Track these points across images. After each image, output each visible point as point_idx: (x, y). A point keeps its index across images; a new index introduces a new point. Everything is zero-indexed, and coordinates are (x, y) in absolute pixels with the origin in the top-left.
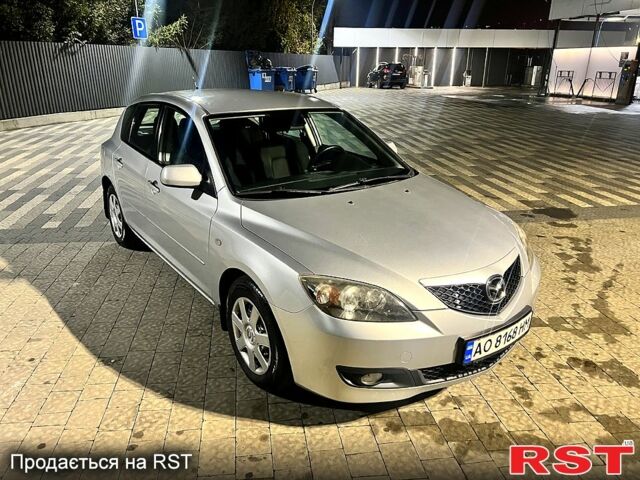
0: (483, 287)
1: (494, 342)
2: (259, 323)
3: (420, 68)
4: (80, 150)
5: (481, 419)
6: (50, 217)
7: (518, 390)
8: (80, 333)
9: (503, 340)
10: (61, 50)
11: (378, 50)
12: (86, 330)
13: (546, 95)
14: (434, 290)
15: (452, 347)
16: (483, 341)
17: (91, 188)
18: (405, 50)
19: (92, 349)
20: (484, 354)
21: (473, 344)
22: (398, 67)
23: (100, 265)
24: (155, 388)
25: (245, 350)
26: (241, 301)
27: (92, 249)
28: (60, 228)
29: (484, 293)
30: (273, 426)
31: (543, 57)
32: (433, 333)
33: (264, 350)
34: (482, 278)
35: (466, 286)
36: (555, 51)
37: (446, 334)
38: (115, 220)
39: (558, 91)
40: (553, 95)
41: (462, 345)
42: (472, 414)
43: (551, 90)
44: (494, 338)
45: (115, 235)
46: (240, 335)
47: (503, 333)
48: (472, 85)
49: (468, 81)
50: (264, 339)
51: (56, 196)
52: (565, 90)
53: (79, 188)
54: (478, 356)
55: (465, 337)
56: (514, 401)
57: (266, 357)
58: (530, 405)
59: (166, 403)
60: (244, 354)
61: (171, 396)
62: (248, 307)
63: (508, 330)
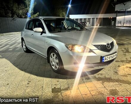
0: (106, 45)
1: (109, 58)
2: (56, 58)
3: (88, 23)
4: (16, 38)
5: (107, 77)
6: (10, 49)
7: (115, 72)
8: (17, 66)
9: (111, 58)
10: (13, 19)
11: (79, 19)
12: (18, 65)
13: (116, 26)
14: (95, 45)
15: (99, 58)
16: (106, 57)
17: (19, 44)
18: (85, 19)
19: (19, 69)
20: (107, 60)
21: (104, 57)
22: (84, 23)
23: (21, 56)
24: (33, 74)
25: (53, 65)
26: (52, 54)
27: (19, 53)
28: (12, 50)
29: (106, 47)
30: (60, 79)
31: (114, 19)
32: (95, 55)
33: (57, 64)
34: (105, 44)
35: (102, 45)
36: (117, 17)
37: (98, 55)
38: (24, 47)
39: (118, 25)
40: (117, 26)
41: (102, 58)
42: (105, 76)
43: (117, 25)
44: (109, 56)
45: (24, 51)
46: (52, 62)
47: (111, 56)
48: (99, 26)
49: (99, 25)
50: (57, 61)
51: (11, 45)
52: (120, 25)
53: (16, 44)
54: (105, 61)
55: (102, 56)
56: (114, 74)
57: (58, 65)
58: (118, 74)
59: (36, 77)
60: (53, 67)
61: (37, 75)
62: (54, 55)
63: (112, 55)
